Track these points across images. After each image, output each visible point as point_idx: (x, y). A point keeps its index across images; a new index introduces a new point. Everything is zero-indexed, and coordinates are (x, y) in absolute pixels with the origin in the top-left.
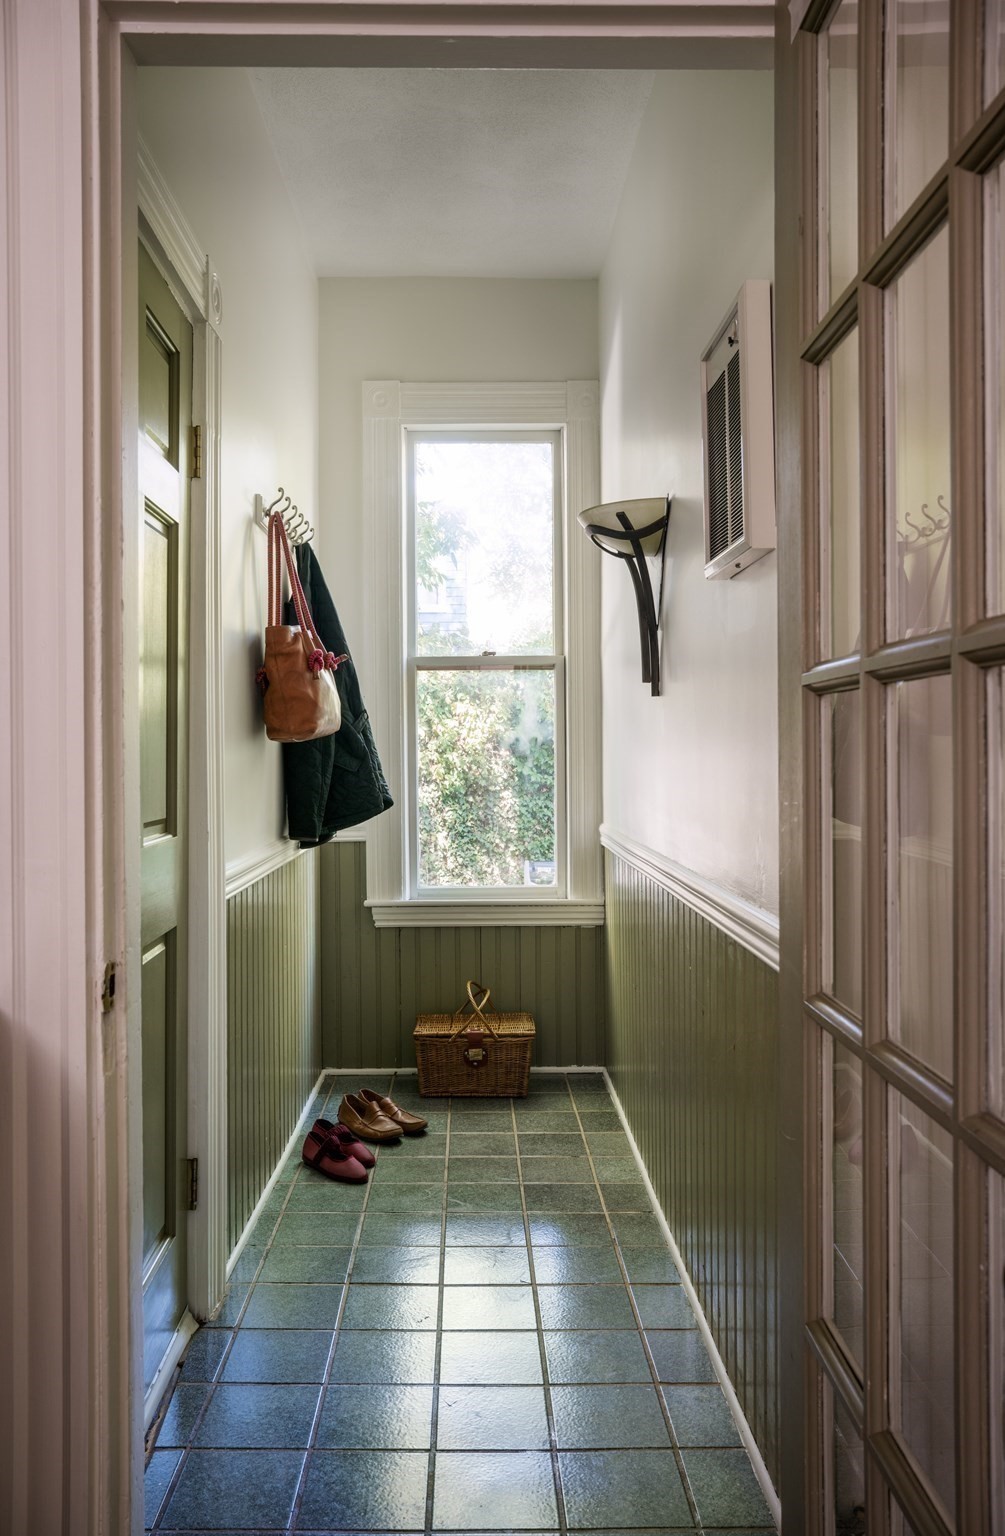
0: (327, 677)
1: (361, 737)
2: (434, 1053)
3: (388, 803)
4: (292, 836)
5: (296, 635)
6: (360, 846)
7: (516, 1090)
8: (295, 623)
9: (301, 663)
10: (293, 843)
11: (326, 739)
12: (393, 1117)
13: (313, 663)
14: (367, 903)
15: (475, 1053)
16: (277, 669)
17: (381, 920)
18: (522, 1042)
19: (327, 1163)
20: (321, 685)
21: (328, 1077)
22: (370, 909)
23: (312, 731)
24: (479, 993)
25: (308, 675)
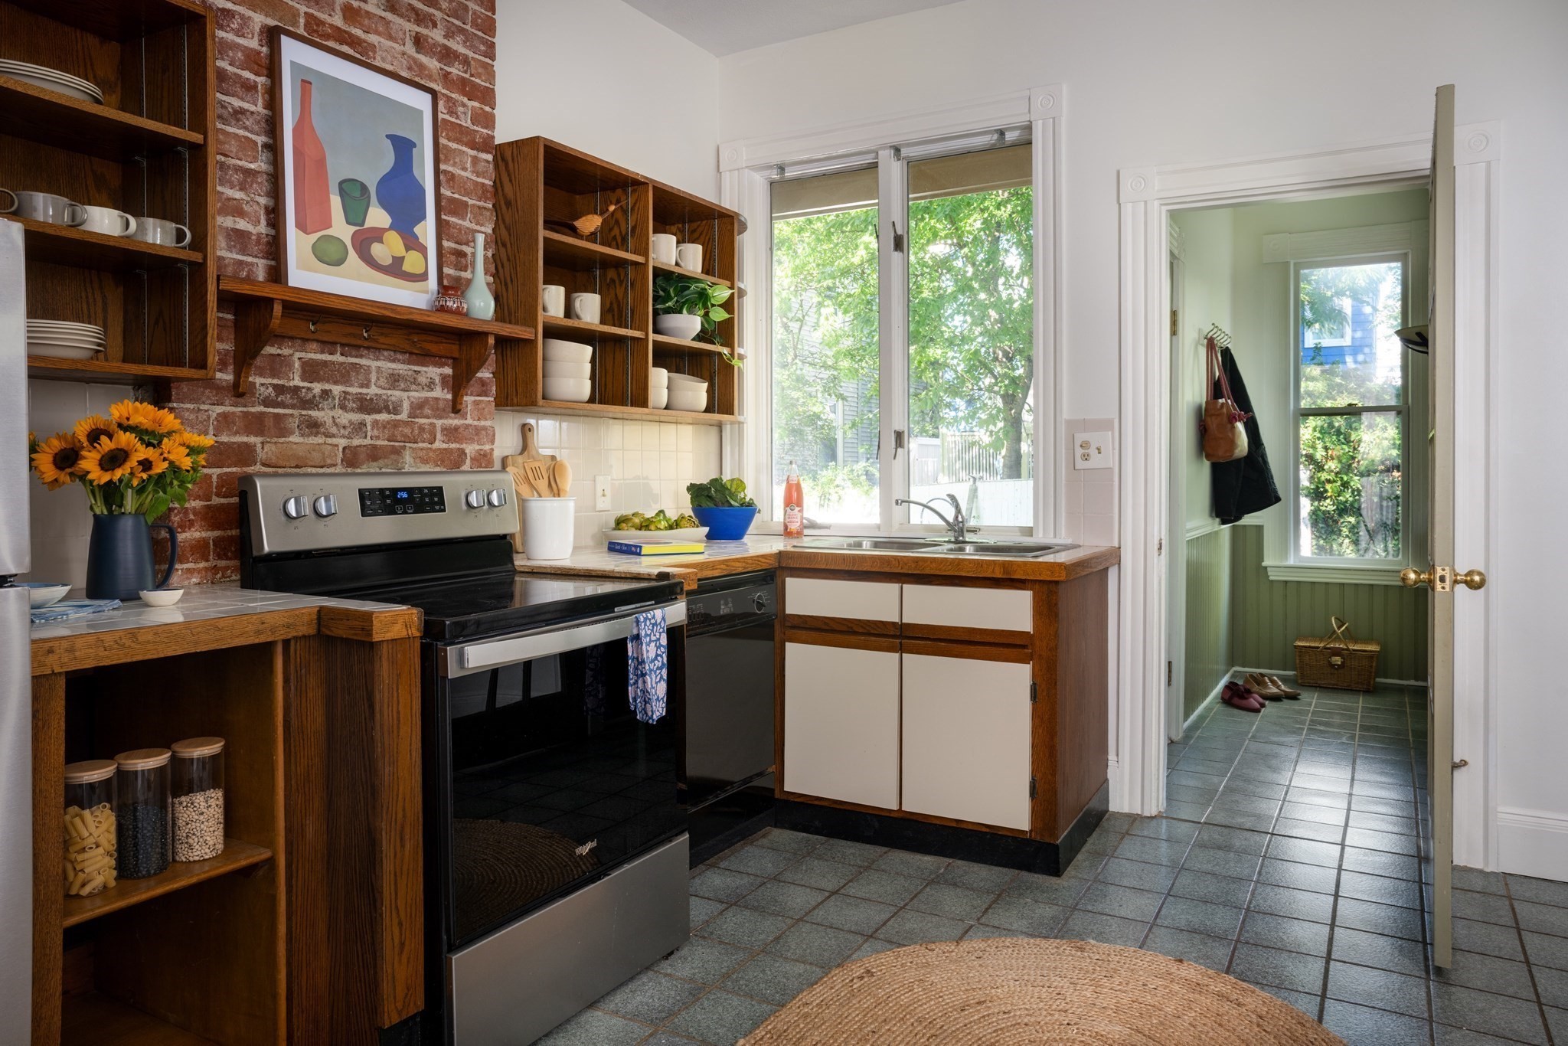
0: (1240, 426)
1: (1260, 459)
2: (1307, 657)
3: (1278, 499)
4: (1217, 516)
5: (1223, 404)
6: (1259, 529)
7: (1365, 687)
8: (1222, 398)
9: (1225, 419)
10: (1218, 520)
11: (1239, 460)
12: (1278, 687)
13: (1232, 419)
14: (1264, 564)
15: (1337, 660)
16: (1212, 424)
17: (1273, 576)
18: (1371, 655)
19: (1236, 700)
20: (1237, 430)
21: (1235, 672)
22: (1266, 568)
23: (1231, 456)
24: (1341, 624)
25: (1229, 426)
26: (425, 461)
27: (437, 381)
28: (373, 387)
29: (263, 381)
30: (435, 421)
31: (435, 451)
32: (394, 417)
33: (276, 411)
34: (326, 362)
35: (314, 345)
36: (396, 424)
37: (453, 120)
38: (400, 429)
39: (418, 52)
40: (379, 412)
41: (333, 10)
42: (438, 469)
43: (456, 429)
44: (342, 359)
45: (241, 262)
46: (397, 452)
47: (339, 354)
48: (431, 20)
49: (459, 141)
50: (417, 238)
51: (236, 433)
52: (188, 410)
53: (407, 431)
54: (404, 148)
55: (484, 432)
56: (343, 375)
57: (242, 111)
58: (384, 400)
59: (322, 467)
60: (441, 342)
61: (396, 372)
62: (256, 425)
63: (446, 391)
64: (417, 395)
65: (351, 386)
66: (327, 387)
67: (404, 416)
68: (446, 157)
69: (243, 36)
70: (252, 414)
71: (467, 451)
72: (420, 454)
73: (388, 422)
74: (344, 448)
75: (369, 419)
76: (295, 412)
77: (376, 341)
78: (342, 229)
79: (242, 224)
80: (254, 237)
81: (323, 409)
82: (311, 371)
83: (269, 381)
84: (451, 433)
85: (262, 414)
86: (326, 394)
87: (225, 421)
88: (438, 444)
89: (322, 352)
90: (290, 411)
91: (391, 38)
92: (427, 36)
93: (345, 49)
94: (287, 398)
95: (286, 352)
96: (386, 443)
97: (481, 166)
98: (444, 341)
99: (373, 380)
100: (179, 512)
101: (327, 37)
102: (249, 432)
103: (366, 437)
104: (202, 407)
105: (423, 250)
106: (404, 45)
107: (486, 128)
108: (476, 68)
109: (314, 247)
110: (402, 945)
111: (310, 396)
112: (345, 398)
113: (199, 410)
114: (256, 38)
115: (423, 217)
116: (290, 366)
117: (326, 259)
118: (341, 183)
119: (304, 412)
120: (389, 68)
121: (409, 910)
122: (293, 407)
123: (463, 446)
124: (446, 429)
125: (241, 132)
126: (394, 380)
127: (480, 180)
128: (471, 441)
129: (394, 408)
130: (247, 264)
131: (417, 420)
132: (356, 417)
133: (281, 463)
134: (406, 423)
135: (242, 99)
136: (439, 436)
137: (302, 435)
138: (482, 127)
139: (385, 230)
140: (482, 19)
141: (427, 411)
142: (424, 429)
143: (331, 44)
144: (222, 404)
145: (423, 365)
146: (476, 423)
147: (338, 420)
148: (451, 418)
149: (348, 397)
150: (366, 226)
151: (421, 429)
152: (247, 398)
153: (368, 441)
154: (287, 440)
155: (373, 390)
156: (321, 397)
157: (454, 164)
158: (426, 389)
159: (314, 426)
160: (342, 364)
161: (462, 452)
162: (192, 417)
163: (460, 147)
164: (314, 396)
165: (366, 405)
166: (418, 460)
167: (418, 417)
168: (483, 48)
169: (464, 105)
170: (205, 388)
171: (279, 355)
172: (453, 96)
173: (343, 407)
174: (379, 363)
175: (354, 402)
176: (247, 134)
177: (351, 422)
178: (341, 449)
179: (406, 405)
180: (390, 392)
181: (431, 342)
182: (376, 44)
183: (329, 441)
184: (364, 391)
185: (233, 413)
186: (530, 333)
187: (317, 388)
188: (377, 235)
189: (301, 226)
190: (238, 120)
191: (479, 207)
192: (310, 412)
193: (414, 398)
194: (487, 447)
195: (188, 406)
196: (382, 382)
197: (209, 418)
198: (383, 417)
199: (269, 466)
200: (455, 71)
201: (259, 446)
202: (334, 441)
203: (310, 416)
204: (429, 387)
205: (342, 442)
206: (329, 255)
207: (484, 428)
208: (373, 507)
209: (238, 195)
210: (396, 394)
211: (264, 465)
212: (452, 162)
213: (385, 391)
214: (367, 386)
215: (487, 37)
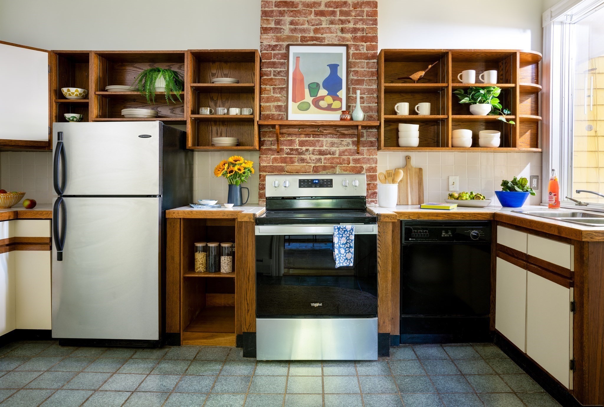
26: (344, 170)
27: (351, 143)
28: (325, 147)
29: (286, 147)
30: (349, 157)
31: (350, 167)
32: (332, 156)
33: (291, 156)
34: (307, 140)
35: (303, 136)
36: (333, 158)
37: (358, 52)
38: (335, 160)
39: (342, 34)
40: (327, 155)
41: (310, 32)
42: (351, 173)
43: (359, 159)
44: (313, 139)
45: (279, 114)
46: (333, 167)
47: (312, 137)
48: (348, 21)
49: (360, 59)
50: (338, 96)
51: (278, 163)
52: (264, 157)
53: (338, 161)
54: (334, 68)
55: (372, 160)
56: (313, 144)
57: (281, 71)
58: (329, 151)
59: (306, 173)
60: (350, 130)
61: (333, 141)
62: (284, 160)
63: (354, 146)
64: (342, 148)
65: (316, 147)
66: (307, 148)
67: (337, 156)
68: (354, 65)
69: (281, 50)
70: (283, 157)
71: (364, 167)
72: (343, 168)
73: (330, 158)
74: (313, 167)
75: (322, 157)
76: (297, 156)
77: (323, 132)
78: (309, 99)
79: (279, 104)
80: (283, 107)
81: (306, 155)
82: (302, 144)
83: (288, 147)
84: (356, 161)
85: (286, 157)
86: (307, 150)
87: (275, 160)
88: (351, 165)
89: (306, 137)
90: (295, 156)
91: (331, 33)
92: (346, 27)
93: (315, 42)
94: (294, 152)
95: (293, 138)
96: (330, 165)
97: (370, 65)
98: (351, 129)
99: (324, 145)
100: (261, 185)
101: (307, 41)
102: (282, 162)
103: (321, 163)
104: (269, 156)
105: (340, 100)
106: (337, 33)
107: (373, 50)
108: (368, 31)
109: (298, 106)
110: (248, 311)
111: (302, 151)
112: (314, 151)
113: (267, 157)
114: (285, 50)
115: (341, 89)
116: (295, 142)
117: (302, 109)
118: (309, 85)
119: (299, 156)
120: (330, 43)
121: (251, 301)
122: (296, 155)
123: (362, 165)
124: (354, 159)
125: (280, 77)
126: (333, 144)
127: (370, 70)
128: (366, 163)
129: (333, 153)
130: (281, 114)
131: (342, 157)
132: (318, 157)
133: (292, 171)
134: (337, 158)
135: (281, 68)
136: (351, 162)
137: (298, 163)
138: (371, 51)
139: (325, 96)
140: (370, 12)
141: (346, 153)
142: (345, 160)
143: (309, 43)
144: (274, 155)
145: (344, 138)
146: (368, 157)
147: (311, 158)
148: (356, 155)
149: (315, 150)
150: (318, 96)
151: (344, 160)
152: (281, 153)
153: (323, 164)
154: (294, 164)
155: (324, 148)
156: (305, 151)
157: (358, 67)
158: (346, 146)
159: (303, 160)
160: (313, 140)
161: (362, 168)
162: (265, 159)
163: (361, 61)
164: (303, 151)
165: (321, 153)
166: (342, 170)
167: (342, 156)
168: (371, 22)
169: (362, 45)
170: (269, 151)
171: (291, 140)
172: (357, 44)
173: (313, 154)
174: (327, 139)
175: (317, 152)
176: (282, 77)
177: (316, 159)
178: (312, 167)
179: (337, 152)
180: (331, 148)
181: (345, 130)
182: (326, 37)
183: (308, 164)
184: (321, 148)
185: (278, 157)
186: (377, 123)
187: (304, 148)
188: (322, 98)
189: (294, 100)
190: (279, 74)
191: (370, 80)
192: (301, 156)
193: (341, 149)
194: (374, 165)
195: (264, 156)
196: (328, 145)
197: (270, 159)
198: (329, 156)
199: (288, 172)
200: (359, 34)
201: (285, 166)
202: (310, 164)
203: (302, 157)
204: (347, 145)
205: (313, 165)
206: (304, 108)
207: (372, 159)
208: (303, 185)
209: (279, 95)
210: (333, 149)
211: (287, 172)
212: (357, 67)
213: (329, 148)
214: (322, 146)
215: (373, 18)
